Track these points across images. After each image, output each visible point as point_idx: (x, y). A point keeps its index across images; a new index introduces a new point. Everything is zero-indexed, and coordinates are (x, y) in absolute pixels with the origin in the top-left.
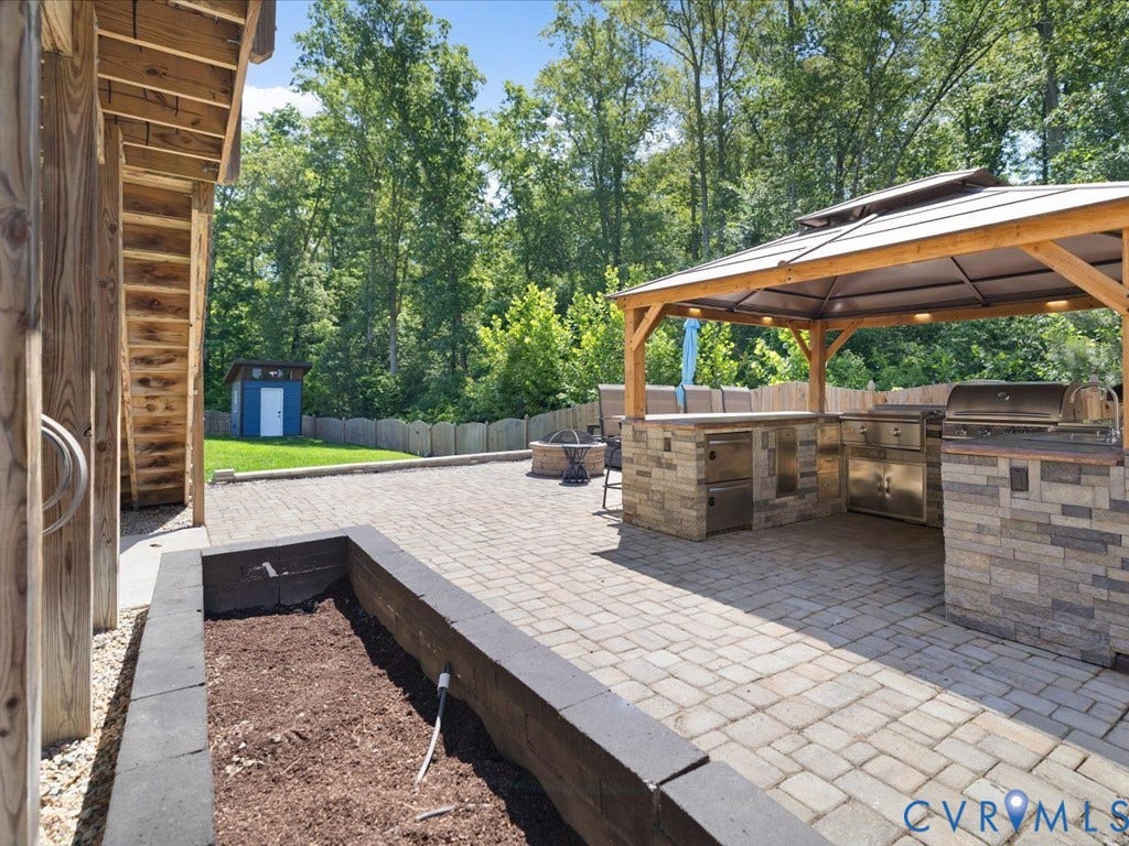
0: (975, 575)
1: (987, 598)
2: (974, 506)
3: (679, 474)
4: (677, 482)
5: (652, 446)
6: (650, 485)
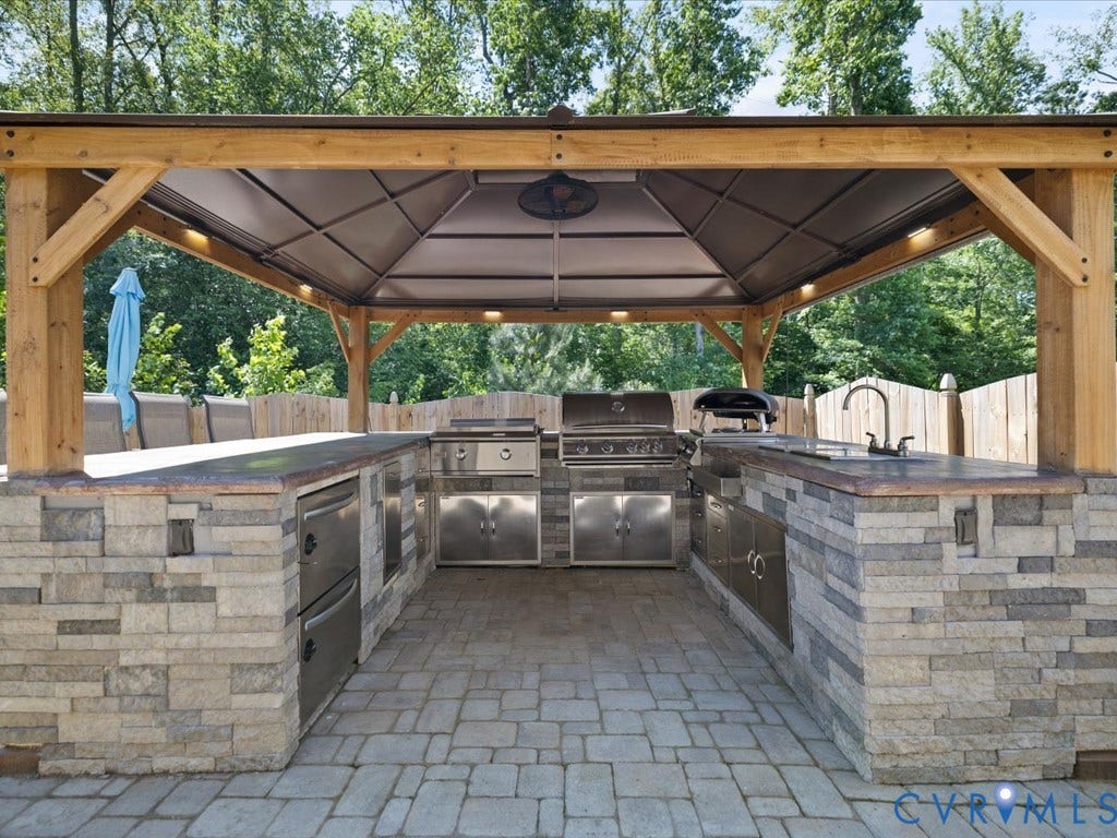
0: (914, 694)
1: (929, 725)
2: (909, 581)
3: (225, 610)
4: (216, 631)
5: (121, 546)
6: (116, 652)
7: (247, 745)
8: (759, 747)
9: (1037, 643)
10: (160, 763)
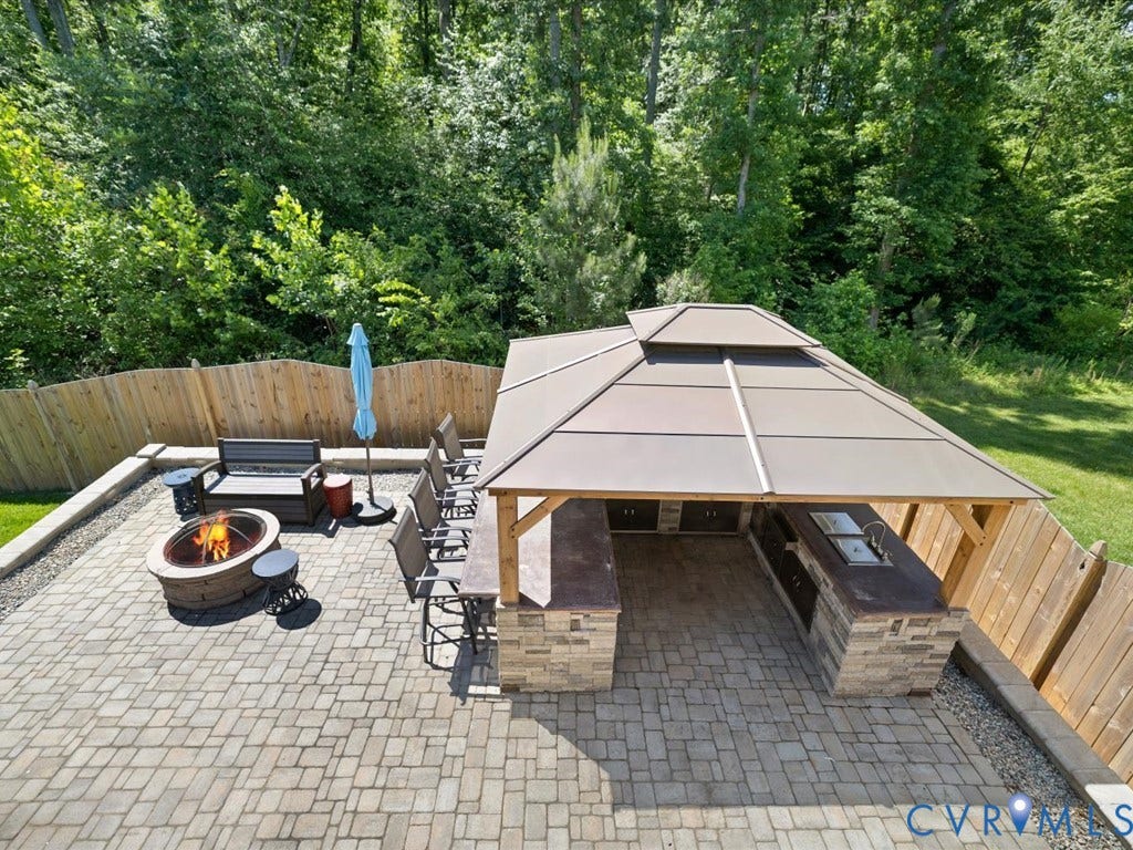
0: (857, 675)
1: (859, 683)
2: (867, 643)
3: (592, 647)
4: (589, 653)
5: (551, 628)
6: (549, 659)
7: (598, 684)
8: (791, 680)
9: (910, 660)
10: (565, 689)
